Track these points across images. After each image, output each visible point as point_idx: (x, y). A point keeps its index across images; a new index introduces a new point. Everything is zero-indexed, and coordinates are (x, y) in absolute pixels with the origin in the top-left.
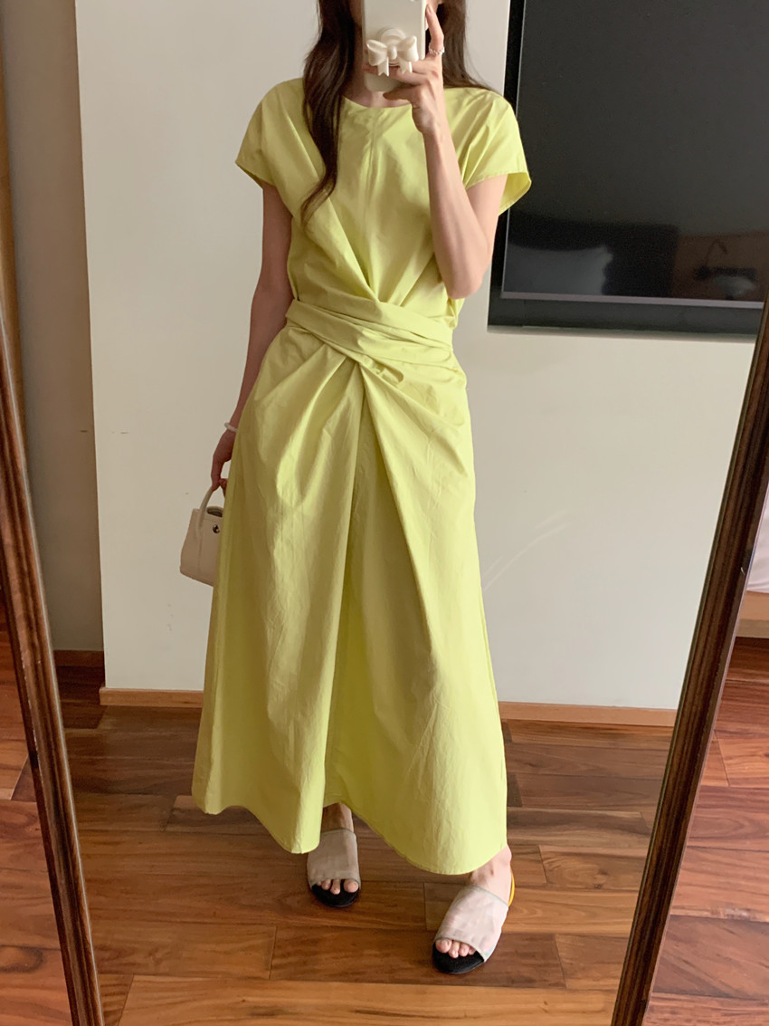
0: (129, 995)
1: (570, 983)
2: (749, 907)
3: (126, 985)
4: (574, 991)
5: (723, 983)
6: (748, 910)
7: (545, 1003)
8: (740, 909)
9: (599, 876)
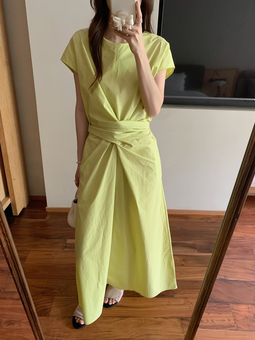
0: (54, 302)
1: (175, 296)
2: (225, 275)
3: (52, 299)
4: (176, 298)
5: (217, 298)
6: (224, 276)
7: (168, 302)
8: (222, 276)
9: (183, 262)
